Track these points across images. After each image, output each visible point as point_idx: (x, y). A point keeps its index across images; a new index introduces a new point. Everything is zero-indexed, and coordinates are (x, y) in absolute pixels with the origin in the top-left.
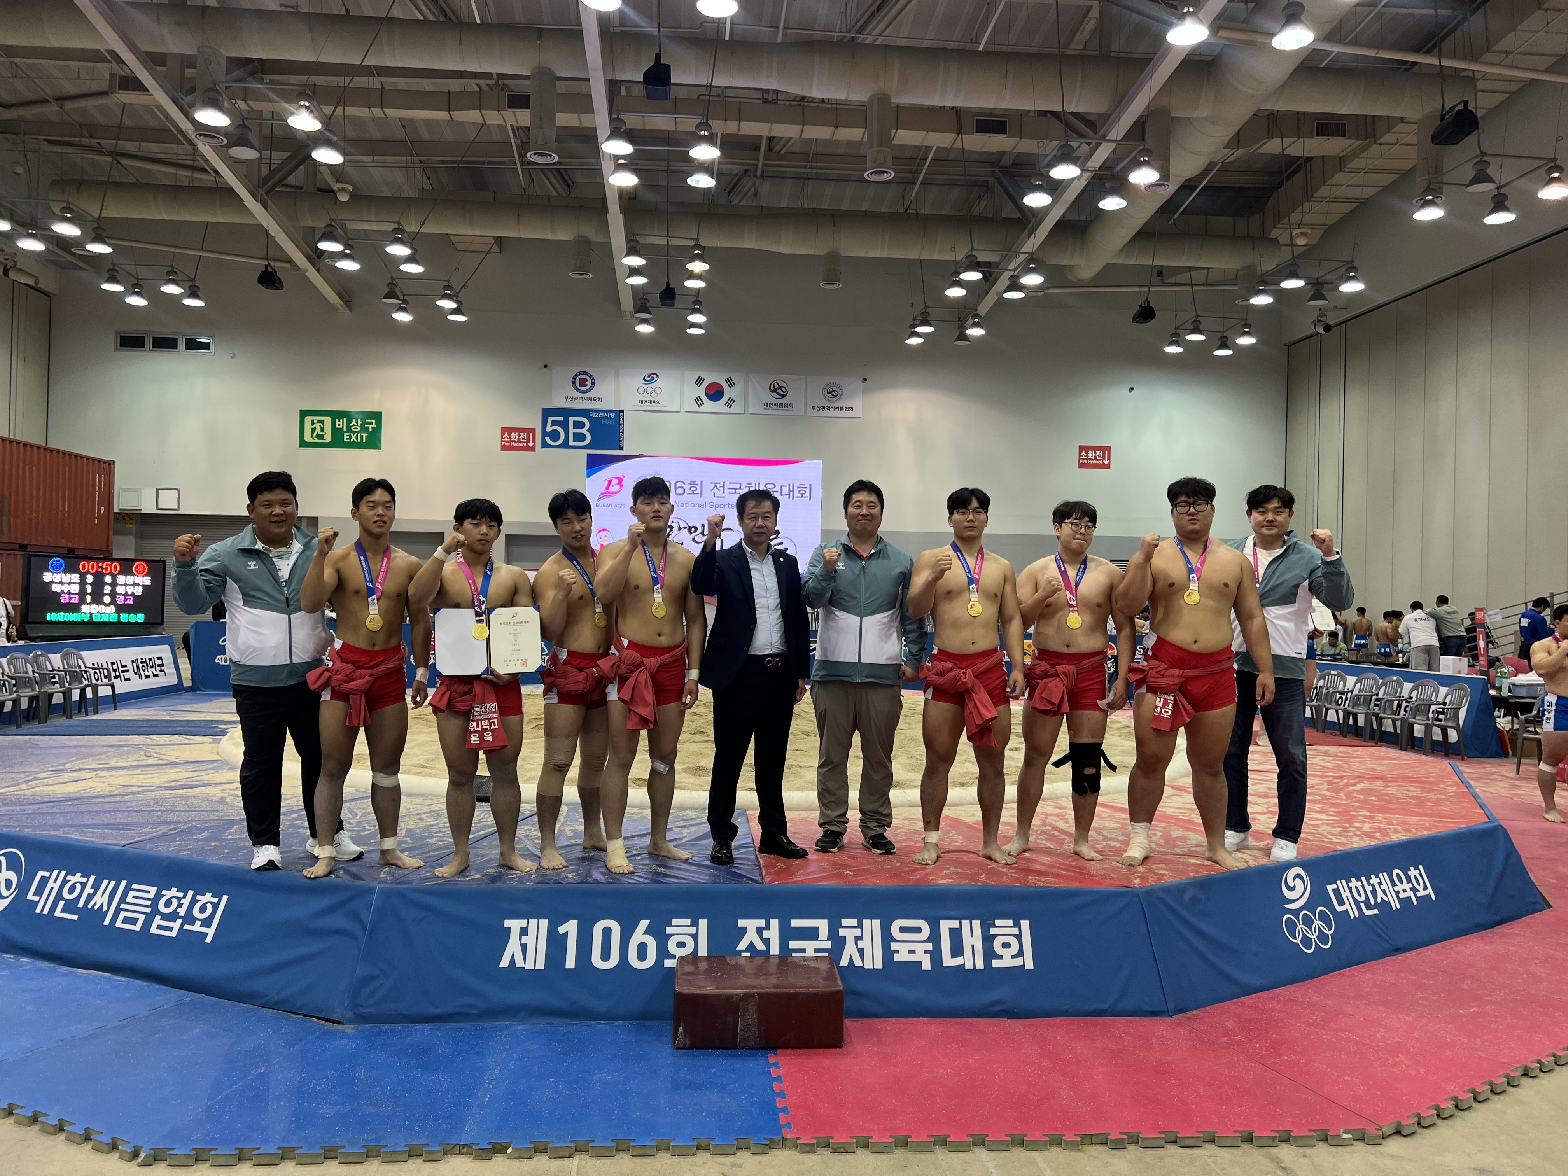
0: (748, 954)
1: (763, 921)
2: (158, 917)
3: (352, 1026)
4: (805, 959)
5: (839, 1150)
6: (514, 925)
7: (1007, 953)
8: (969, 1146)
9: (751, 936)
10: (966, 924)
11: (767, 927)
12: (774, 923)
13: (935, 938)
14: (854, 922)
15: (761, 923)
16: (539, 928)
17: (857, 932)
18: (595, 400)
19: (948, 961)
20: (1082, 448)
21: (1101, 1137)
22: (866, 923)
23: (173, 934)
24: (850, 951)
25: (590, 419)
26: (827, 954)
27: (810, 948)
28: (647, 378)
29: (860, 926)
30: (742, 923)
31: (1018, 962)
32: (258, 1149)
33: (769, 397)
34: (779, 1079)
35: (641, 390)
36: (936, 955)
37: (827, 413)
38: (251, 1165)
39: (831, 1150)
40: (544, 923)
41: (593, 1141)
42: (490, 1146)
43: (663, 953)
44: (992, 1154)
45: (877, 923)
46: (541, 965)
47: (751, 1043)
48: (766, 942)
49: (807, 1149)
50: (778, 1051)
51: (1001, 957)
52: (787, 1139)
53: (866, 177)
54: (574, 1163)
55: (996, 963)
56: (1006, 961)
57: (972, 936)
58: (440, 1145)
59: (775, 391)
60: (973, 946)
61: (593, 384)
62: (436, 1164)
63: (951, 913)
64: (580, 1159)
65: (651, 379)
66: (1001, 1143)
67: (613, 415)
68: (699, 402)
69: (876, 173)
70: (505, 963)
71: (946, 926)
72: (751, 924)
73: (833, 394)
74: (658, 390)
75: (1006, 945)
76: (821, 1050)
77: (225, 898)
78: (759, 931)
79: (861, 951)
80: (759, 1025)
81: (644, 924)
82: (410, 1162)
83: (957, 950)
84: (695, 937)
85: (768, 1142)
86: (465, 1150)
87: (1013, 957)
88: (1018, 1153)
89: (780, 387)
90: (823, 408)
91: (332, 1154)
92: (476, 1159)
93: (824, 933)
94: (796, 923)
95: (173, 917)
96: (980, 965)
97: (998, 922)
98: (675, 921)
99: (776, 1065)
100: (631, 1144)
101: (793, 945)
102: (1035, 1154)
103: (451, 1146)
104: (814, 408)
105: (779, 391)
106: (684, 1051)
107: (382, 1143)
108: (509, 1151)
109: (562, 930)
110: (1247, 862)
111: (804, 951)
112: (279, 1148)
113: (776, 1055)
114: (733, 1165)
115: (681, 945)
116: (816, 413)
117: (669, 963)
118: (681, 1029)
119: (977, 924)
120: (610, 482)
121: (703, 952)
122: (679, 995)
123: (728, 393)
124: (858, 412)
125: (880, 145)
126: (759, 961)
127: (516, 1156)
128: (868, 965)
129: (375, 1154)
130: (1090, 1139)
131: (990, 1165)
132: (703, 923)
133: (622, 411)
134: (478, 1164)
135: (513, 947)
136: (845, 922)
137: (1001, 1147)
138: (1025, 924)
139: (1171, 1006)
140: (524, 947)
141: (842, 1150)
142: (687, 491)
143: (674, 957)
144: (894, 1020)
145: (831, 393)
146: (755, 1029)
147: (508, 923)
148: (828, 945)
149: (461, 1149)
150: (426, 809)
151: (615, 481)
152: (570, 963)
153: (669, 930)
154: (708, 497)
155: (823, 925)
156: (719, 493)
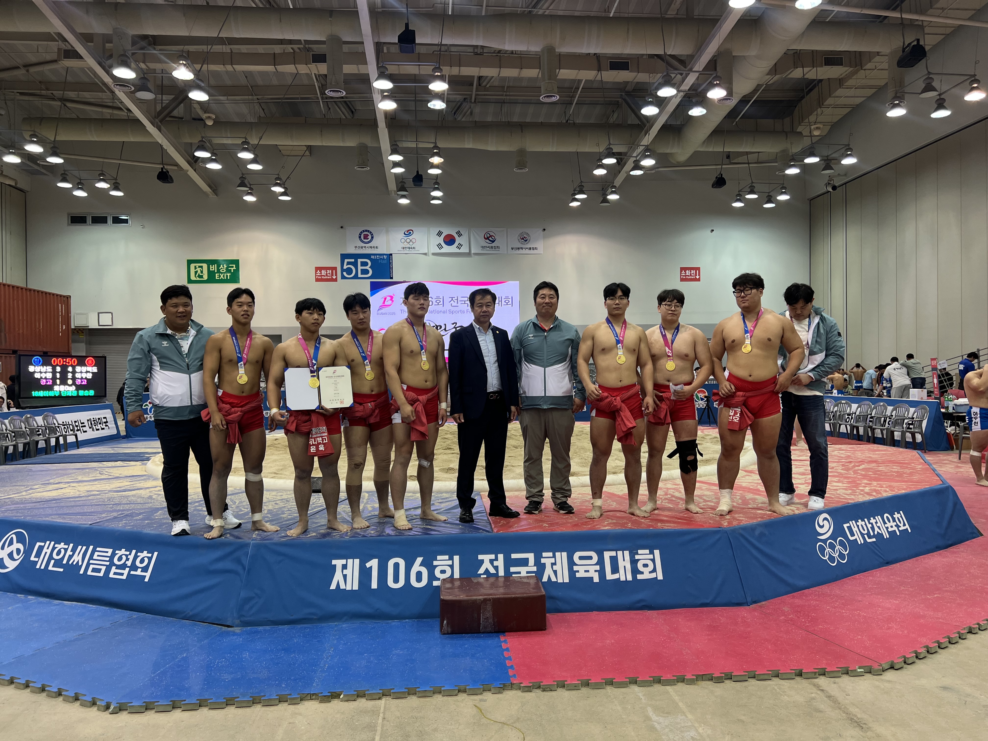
0: (485, 576)
1: (494, 555)
2: (114, 568)
3: (240, 628)
4: (520, 577)
5: (546, 690)
6: (338, 563)
7: (646, 570)
8: (627, 684)
9: (487, 565)
10: (620, 553)
11: (496, 559)
12: (501, 557)
13: (601, 562)
14: (551, 554)
15: (493, 557)
16: (354, 565)
17: (553, 560)
18: (374, 247)
19: (610, 576)
20: (682, 269)
21: (708, 676)
22: (558, 554)
23: (124, 577)
24: (548, 572)
25: (371, 260)
26: (534, 575)
27: (523, 571)
28: (406, 233)
29: (554, 556)
30: (480, 557)
31: (653, 575)
32: (185, 700)
33: (484, 243)
34: (507, 649)
35: (403, 240)
36: (602, 573)
37: (521, 251)
38: (180, 711)
39: (541, 689)
40: (357, 561)
41: (394, 689)
42: (329, 694)
43: (432, 577)
44: (641, 688)
45: (565, 554)
46: (356, 587)
47: (489, 629)
48: (496, 568)
49: (527, 689)
50: (506, 633)
51: (642, 573)
52: (514, 684)
53: (541, 100)
54: (383, 702)
55: (639, 577)
56: (646, 575)
57: (624, 560)
58: (299, 694)
59: (488, 238)
60: (625, 567)
61: (372, 237)
62: (296, 706)
63: (610, 547)
64: (386, 700)
65: (409, 233)
66: (646, 681)
67: (385, 257)
68: (440, 246)
69: (548, 96)
70: (333, 587)
71: (607, 555)
72: (486, 558)
73: (524, 239)
74: (414, 241)
75: (646, 566)
76: (532, 632)
77: (156, 554)
78: (491, 561)
79: (555, 572)
80: (493, 618)
81: (419, 560)
82: (280, 705)
83: (615, 569)
84: (452, 567)
85: (502, 686)
86: (314, 697)
87: (650, 572)
88: (657, 688)
89: (491, 236)
90: (519, 248)
91: (231, 702)
92: (321, 702)
93: (532, 561)
94: (514, 556)
95: (123, 567)
96: (630, 578)
97: (640, 552)
98: (439, 557)
99: (505, 641)
100: (417, 690)
101: (513, 569)
102: (668, 688)
103: (305, 695)
104: (512, 249)
105: (490, 239)
106: (447, 635)
107: (262, 694)
108: (341, 697)
109: (368, 565)
110: (794, 511)
111: (520, 573)
112: (197, 700)
113: (504, 636)
114: (481, 700)
115: (443, 572)
116: (514, 252)
117: (436, 583)
118: (445, 622)
119: (627, 553)
120: (385, 299)
121: (457, 575)
122: (443, 600)
123: (458, 240)
124: (540, 251)
125: (549, 79)
126: (492, 580)
127: (346, 699)
128: (560, 581)
129: (258, 701)
130: (701, 677)
131: (640, 695)
132: (456, 558)
133: (391, 255)
134: (323, 705)
135: (338, 576)
136: (544, 554)
137: (647, 684)
138: (657, 552)
139: (749, 599)
140: (345, 576)
141: (548, 689)
142: (434, 303)
143: (439, 579)
144: (577, 614)
145: (523, 239)
146: (491, 620)
147: (334, 562)
148: (535, 569)
149: (312, 697)
150: (279, 498)
151: (389, 298)
152: (374, 585)
153: (435, 563)
154: (448, 306)
155: (531, 556)
156: (455, 304)
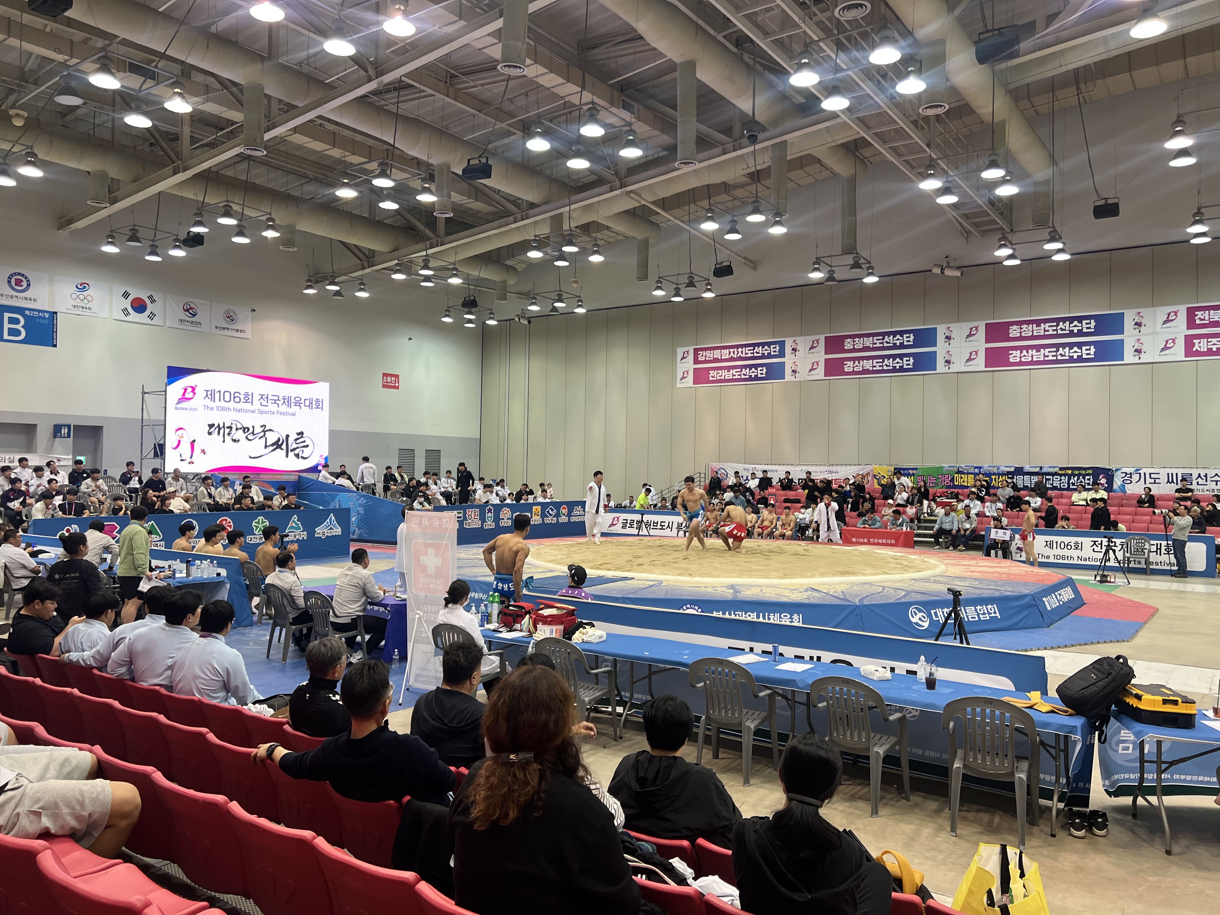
18: (30, 300)
20: (385, 375)
25: (25, 316)
28: (79, 286)
33: (184, 316)
35: (74, 296)
37: (226, 332)
59: (187, 310)
61: (29, 285)
65: (83, 287)
67: (47, 315)
68: (125, 311)
73: (230, 318)
74: (90, 298)
89: (191, 308)
90: (224, 328)
104: (216, 327)
105: (191, 311)
116: (218, 331)
120: (186, 390)
124: (248, 335)
133: (56, 313)
142: (242, 400)
145: (229, 317)
151: (190, 390)
154: (256, 405)
156: (264, 403)
